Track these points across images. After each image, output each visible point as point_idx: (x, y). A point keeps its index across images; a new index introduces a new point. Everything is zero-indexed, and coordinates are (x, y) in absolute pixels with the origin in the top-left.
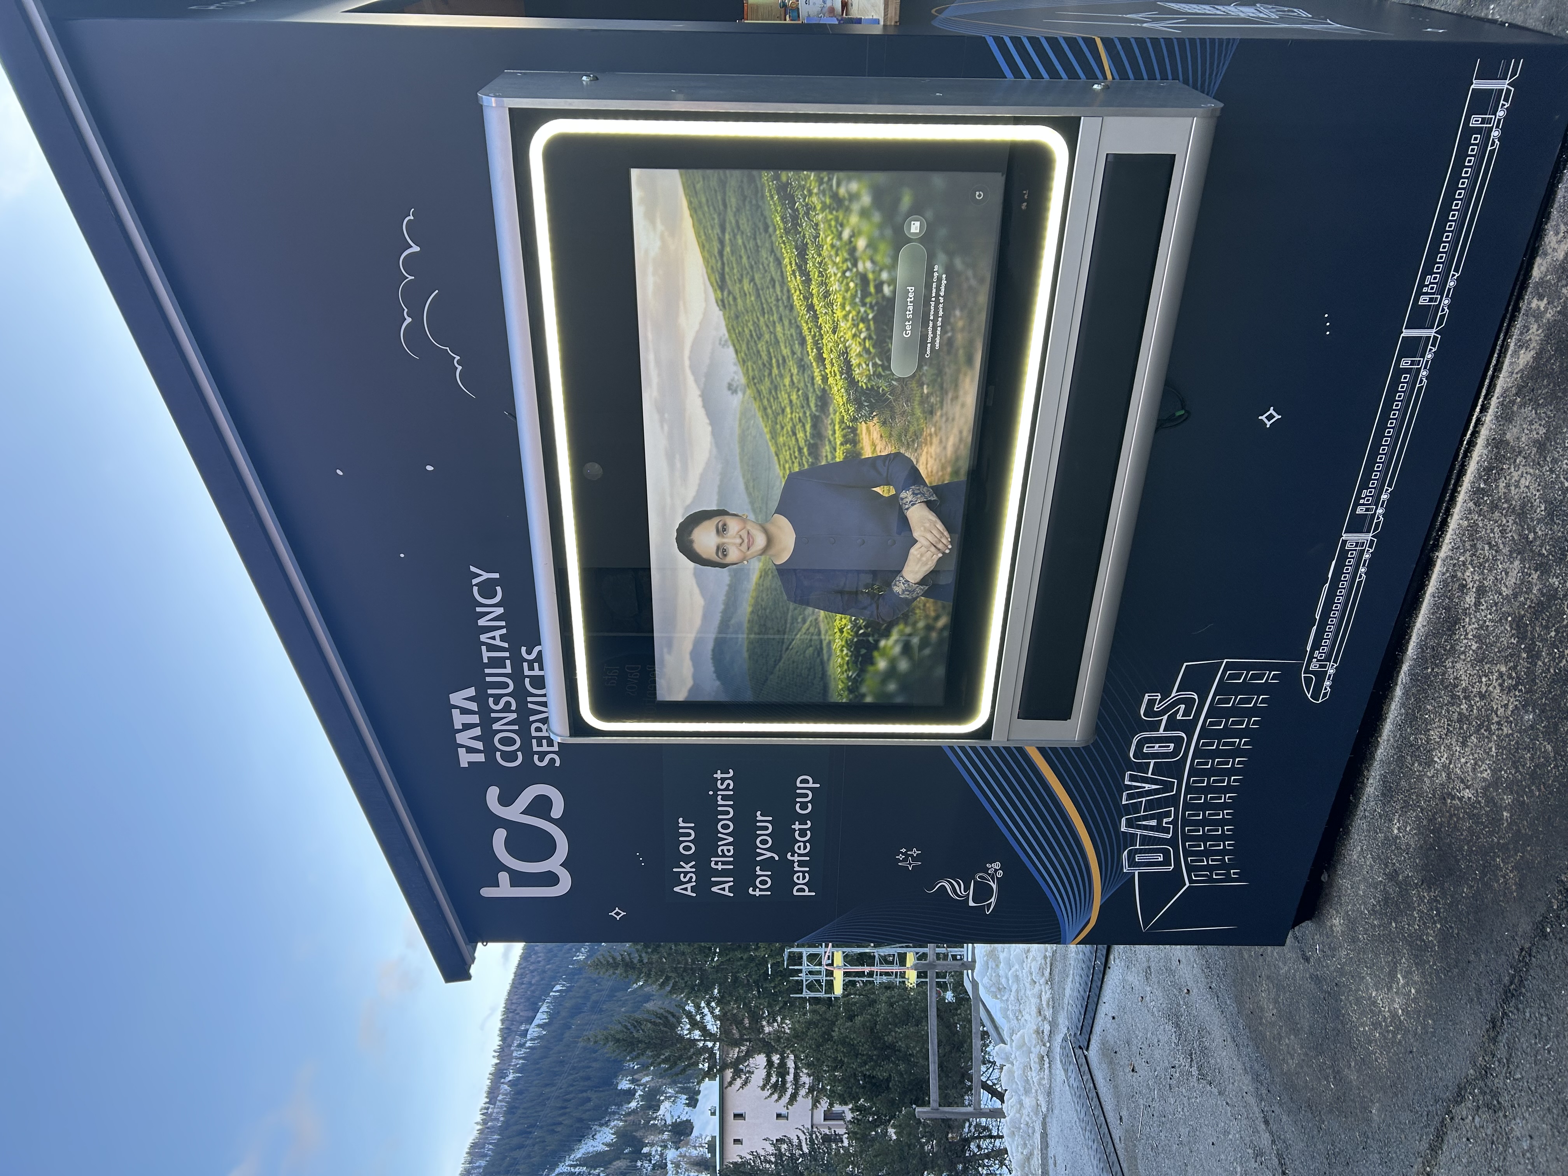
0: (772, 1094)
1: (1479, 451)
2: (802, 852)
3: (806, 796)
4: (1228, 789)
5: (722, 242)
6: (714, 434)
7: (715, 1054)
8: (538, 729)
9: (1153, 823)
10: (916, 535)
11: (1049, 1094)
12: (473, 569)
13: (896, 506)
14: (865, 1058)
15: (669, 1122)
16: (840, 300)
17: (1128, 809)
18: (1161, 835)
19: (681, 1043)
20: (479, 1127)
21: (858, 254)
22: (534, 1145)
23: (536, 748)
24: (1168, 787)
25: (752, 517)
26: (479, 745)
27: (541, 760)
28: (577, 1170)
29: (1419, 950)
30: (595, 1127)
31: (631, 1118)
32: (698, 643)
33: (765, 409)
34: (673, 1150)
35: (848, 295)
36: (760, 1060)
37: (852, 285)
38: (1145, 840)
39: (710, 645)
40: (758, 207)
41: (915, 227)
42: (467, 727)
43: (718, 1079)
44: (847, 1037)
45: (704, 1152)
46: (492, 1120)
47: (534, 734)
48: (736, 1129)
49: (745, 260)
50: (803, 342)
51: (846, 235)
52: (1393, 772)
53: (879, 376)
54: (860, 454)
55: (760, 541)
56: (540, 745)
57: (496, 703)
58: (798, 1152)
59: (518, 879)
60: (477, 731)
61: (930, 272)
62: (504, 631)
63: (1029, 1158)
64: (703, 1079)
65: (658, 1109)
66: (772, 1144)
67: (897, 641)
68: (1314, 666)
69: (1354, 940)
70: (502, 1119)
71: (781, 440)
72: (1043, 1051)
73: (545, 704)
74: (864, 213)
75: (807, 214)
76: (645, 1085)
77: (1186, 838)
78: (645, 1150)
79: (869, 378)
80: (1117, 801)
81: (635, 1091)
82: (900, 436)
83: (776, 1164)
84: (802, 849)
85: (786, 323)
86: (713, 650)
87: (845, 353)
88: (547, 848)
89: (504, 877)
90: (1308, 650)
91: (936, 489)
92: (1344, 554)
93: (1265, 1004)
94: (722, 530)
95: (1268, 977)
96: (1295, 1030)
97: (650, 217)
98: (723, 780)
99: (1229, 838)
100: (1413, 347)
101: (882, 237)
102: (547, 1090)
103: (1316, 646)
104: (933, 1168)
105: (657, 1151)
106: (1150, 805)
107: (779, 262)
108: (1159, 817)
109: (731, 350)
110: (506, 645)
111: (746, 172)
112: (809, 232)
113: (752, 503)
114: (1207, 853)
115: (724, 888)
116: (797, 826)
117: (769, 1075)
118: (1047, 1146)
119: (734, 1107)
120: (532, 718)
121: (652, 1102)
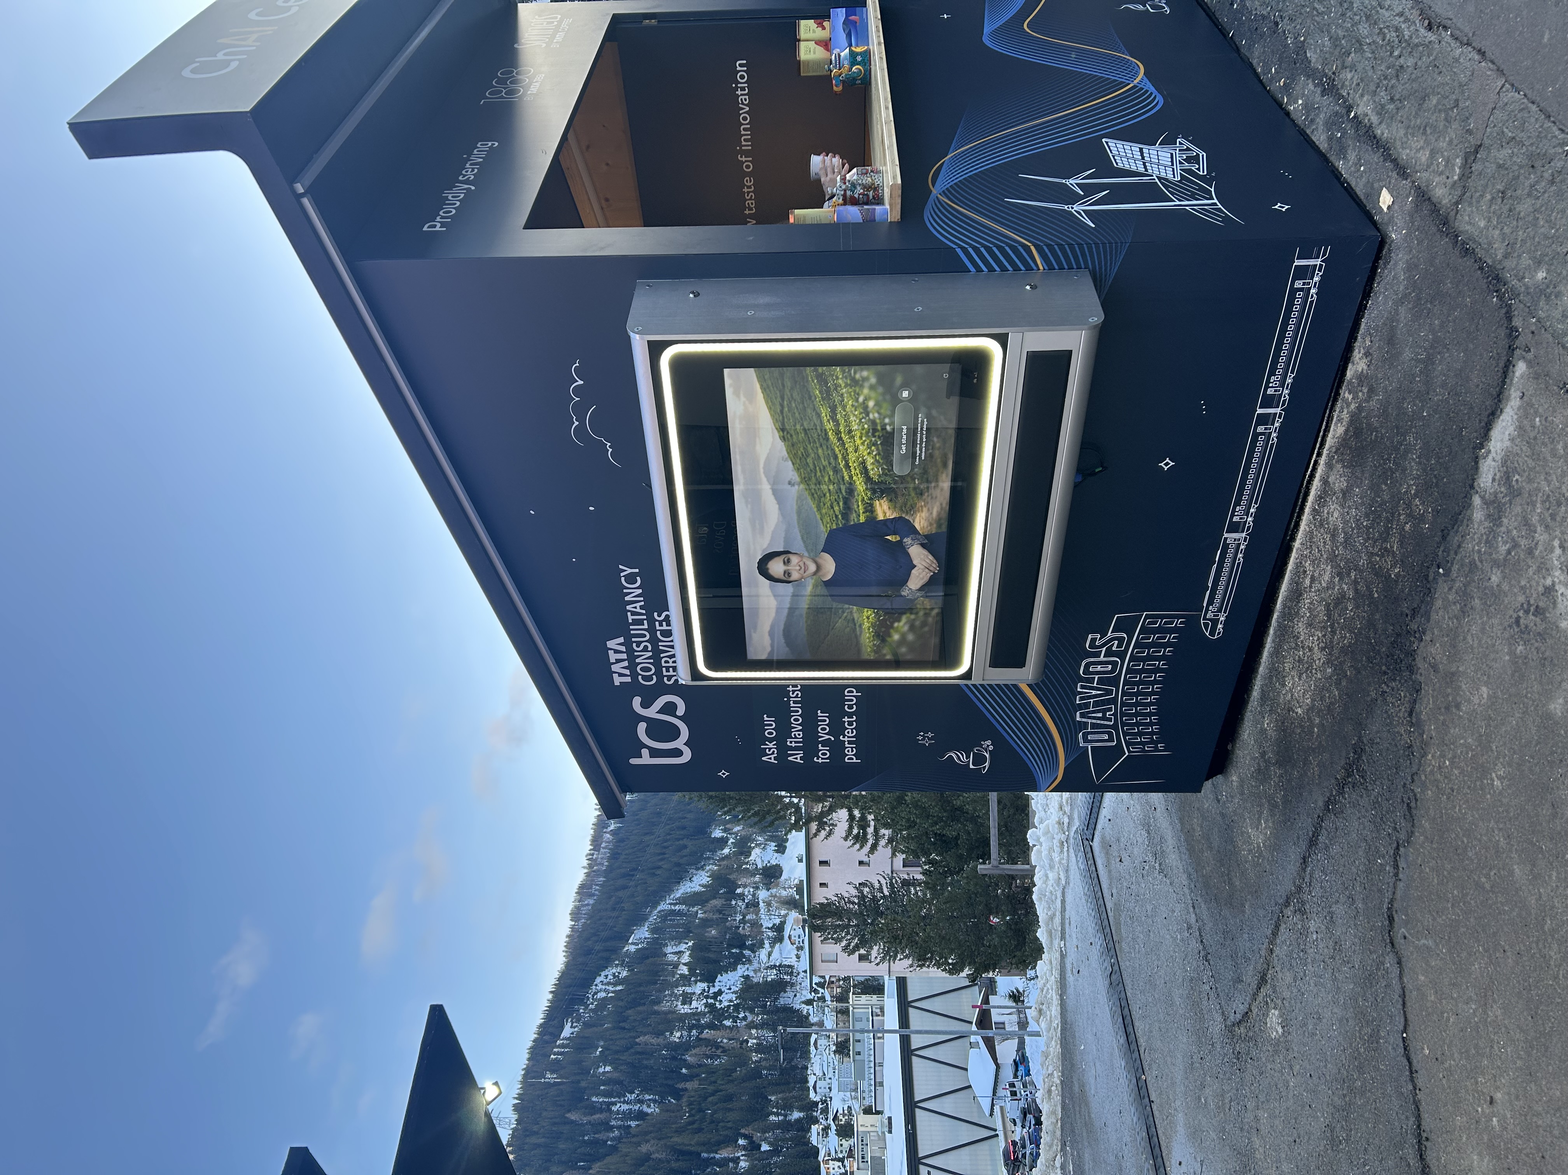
0: (854, 844)
1: (1316, 483)
2: (850, 735)
3: (852, 700)
4: (1153, 693)
5: (782, 406)
6: (780, 509)
7: (801, 809)
8: (666, 662)
9: (1100, 715)
10: (915, 562)
11: (1067, 871)
12: (621, 567)
13: (900, 549)
14: (935, 819)
15: (760, 866)
16: (858, 435)
17: (1080, 707)
18: (1106, 723)
19: (769, 800)
20: (586, 871)
21: (869, 409)
22: (636, 886)
23: (665, 673)
24: (1109, 692)
25: (806, 554)
26: (627, 672)
27: (669, 680)
28: (677, 908)
29: (1273, 806)
30: (691, 871)
31: (725, 862)
32: (772, 627)
33: (813, 495)
34: (764, 891)
35: (864, 432)
36: (842, 814)
37: (866, 426)
38: (1094, 726)
39: (782, 627)
40: (804, 386)
41: (905, 394)
42: (618, 661)
43: (804, 831)
44: (919, 801)
45: (793, 892)
46: (597, 865)
47: (664, 664)
48: (820, 875)
49: (797, 414)
50: (836, 458)
51: (861, 399)
52: (1266, 685)
53: (886, 475)
54: (875, 518)
55: (812, 568)
56: (668, 671)
57: (638, 646)
58: (879, 895)
59: (654, 753)
60: (626, 664)
61: (917, 418)
62: (643, 603)
63: (1052, 918)
64: (790, 831)
65: (749, 854)
66: (856, 887)
67: (905, 624)
68: (1210, 615)
69: (1242, 794)
70: (606, 864)
71: (824, 511)
72: (1063, 837)
73: (672, 647)
74: (872, 388)
75: (836, 389)
76: (736, 834)
77: (1124, 724)
78: (739, 891)
79: (879, 476)
80: (1073, 703)
81: (727, 839)
82: (901, 507)
83: (859, 904)
84: (850, 733)
85: (825, 447)
86: (784, 630)
87: (863, 463)
88: (674, 733)
89: (645, 752)
90: (1205, 605)
91: (926, 537)
92: (1226, 546)
93: (1195, 826)
94: (787, 562)
95: (1198, 809)
96: (1211, 848)
97: (737, 393)
98: (794, 692)
99: (1155, 724)
100: (1265, 420)
101: (884, 400)
102: (647, 838)
103: (1211, 602)
104: (997, 913)
105: (749, 891)
106: (1096, 704)
107: (819, 415)
108: (1104, 712)
109: (790, 463)
110: (644, 612)
111: (796, 368)
112: (837, 399)
113: (806, 547)
114: (1140, 734)
115: (797, 758)
116: (846, 719)
117: (851, 828)
118: (1065, 911)
119: (817, 857)
120: (662, 655)
121: (744, 848)
